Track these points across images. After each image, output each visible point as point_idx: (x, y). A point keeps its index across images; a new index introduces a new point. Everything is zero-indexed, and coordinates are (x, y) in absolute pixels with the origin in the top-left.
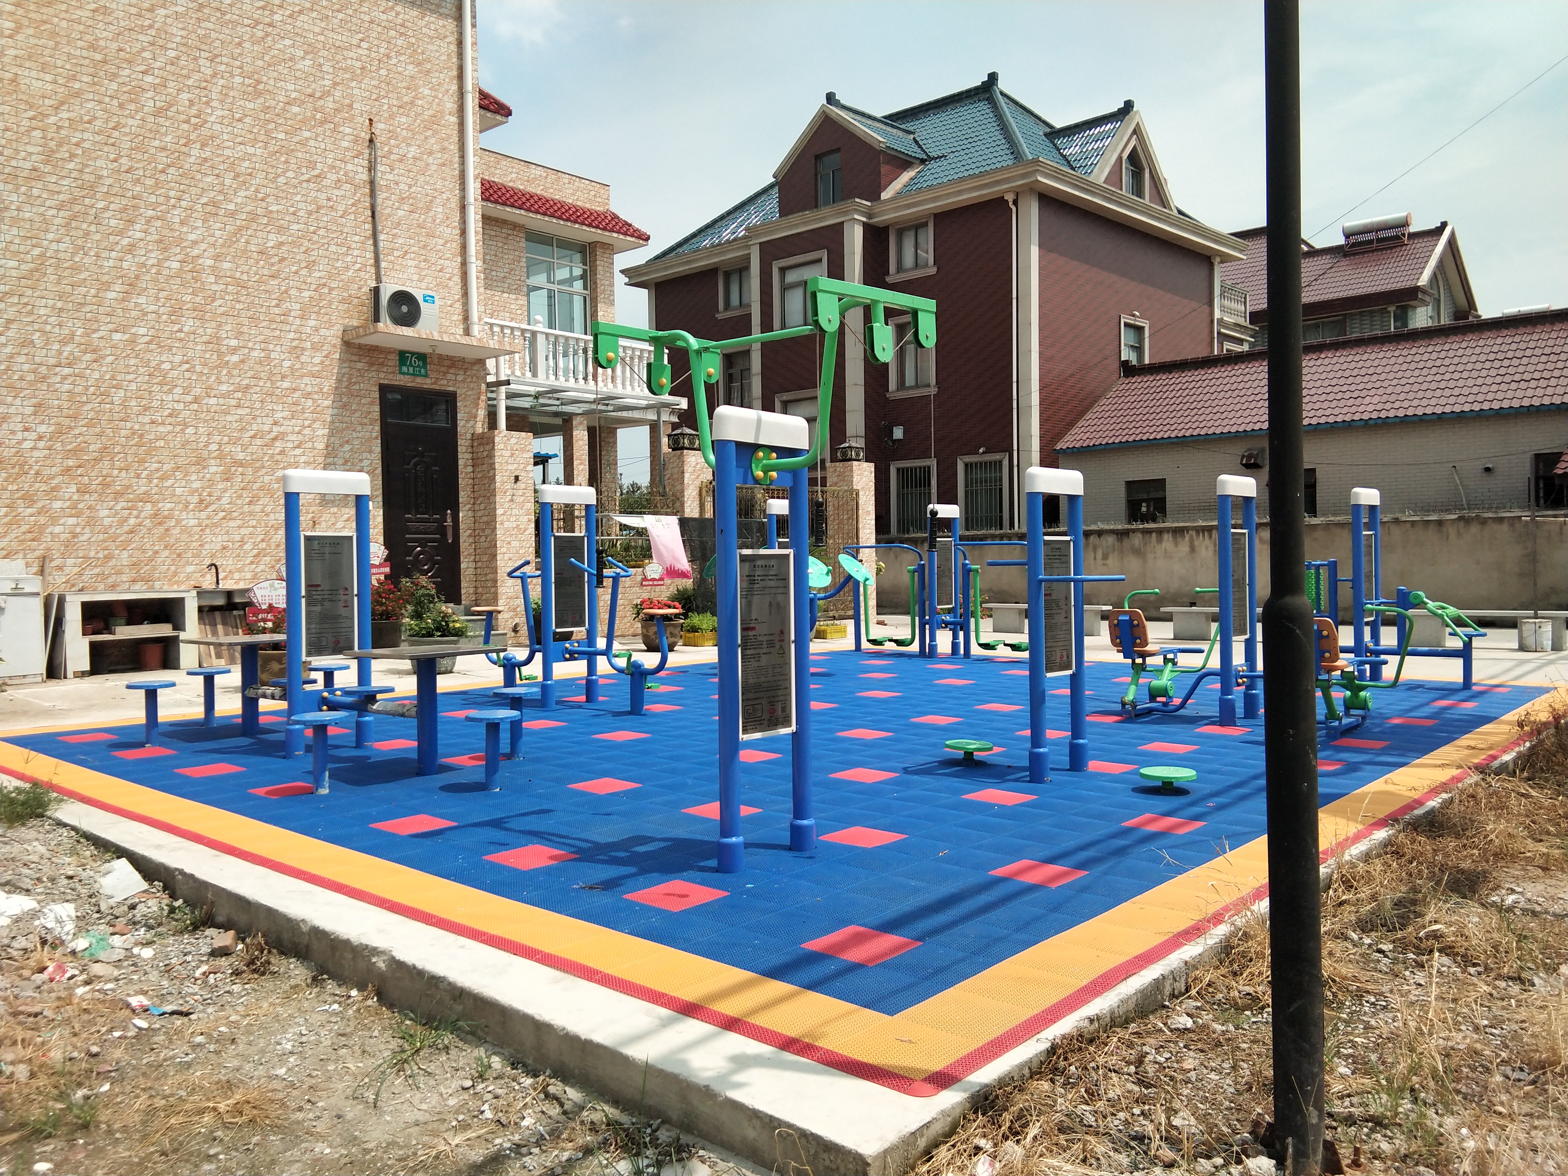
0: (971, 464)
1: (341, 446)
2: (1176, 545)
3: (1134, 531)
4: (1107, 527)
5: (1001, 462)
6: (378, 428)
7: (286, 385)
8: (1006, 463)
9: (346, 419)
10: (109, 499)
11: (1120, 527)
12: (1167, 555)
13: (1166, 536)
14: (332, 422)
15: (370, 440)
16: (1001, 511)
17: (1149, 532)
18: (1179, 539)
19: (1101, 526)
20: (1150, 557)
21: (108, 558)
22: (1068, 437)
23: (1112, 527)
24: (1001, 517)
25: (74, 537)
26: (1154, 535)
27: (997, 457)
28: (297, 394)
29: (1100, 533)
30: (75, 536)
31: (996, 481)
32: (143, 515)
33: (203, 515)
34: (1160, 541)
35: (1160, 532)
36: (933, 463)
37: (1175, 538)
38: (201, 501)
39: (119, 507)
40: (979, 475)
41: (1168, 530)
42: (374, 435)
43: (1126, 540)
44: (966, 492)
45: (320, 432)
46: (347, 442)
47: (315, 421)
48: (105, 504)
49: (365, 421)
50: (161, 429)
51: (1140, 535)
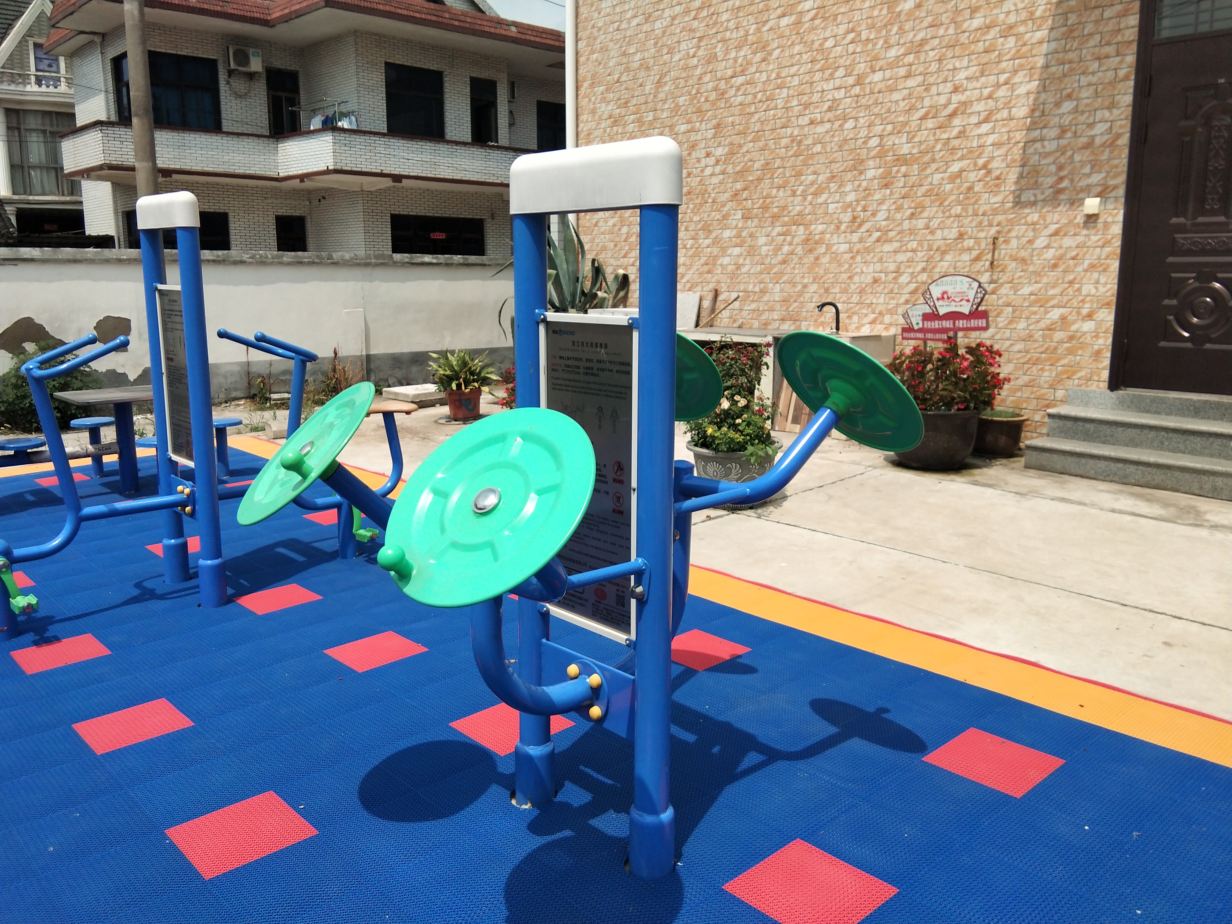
1: (1058, 105)
6: (1131, 59)
7: (977, 23)
9: (1071, 56)
10: (767, 224)
14: (1046, 66)
15: (1112, 83)
21: (763, 292)
25: (738, 269)
28: (993, 33)
30: (738, 267)
32: (796, 240)
33: (855, 237)
38: (854, 218)
39: (774, 233)
42: (1122, 73)
45: (1022, 90)
46: (1069, 97)
47: (1016, 72)
48: (764, 231)
49: (1107, 49)
50: (820, 129)
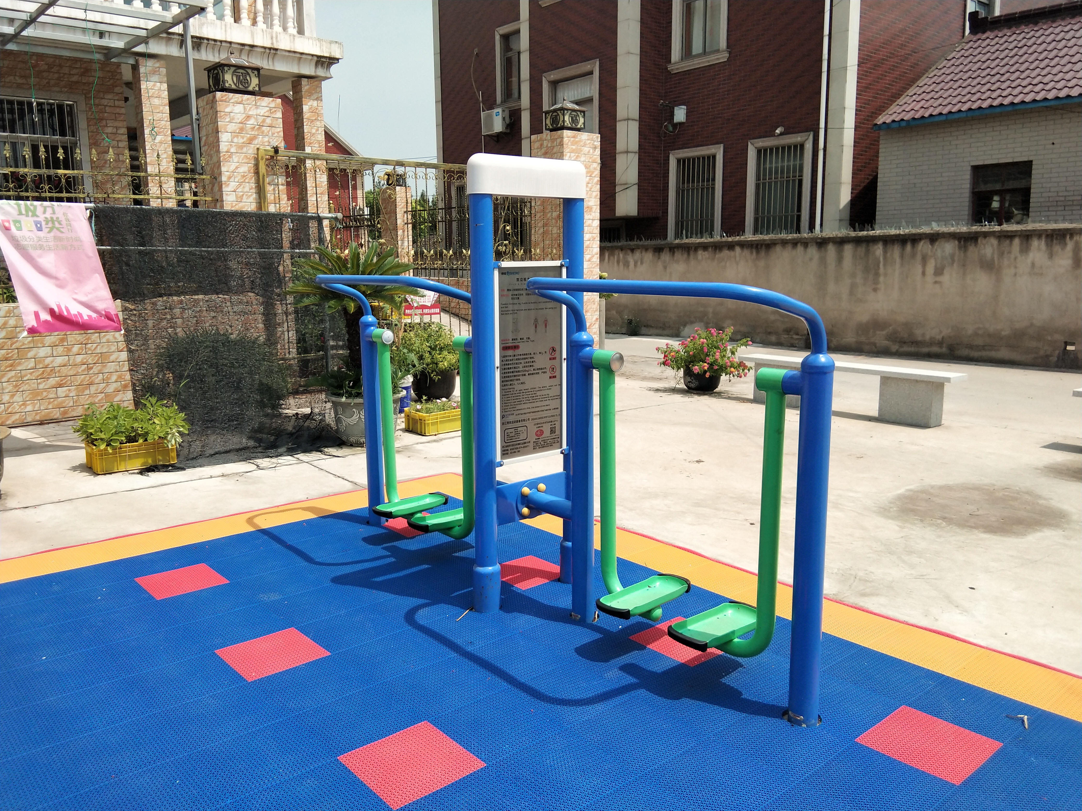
0: (765, 150)
2: (1051, 256)
3: (986, 235)
4: (944, 229)
5: (802, 146)
8: (809, 146)
11: (964, 229)
12: (1035, 271)
13: (1035, 243)
16: (799, 209)
17: (1010, 236)
18: (1057, 248)
19: (936, 227)
20: (1007, 273)
22: (894, 108)
23: (952, 229)
24: (799, 217)
26: (1017, 241)
27: (796, 138)
29: (933, 238)
31: (794, 171)
34: (1025, 249)
35: (1027, 236)
36: (719, 151)
37: (1049, 246)
40: (773, 163)
41: (1039, 234)
43: (972, 248)
44: (757, 186)
51: (994, 241)
